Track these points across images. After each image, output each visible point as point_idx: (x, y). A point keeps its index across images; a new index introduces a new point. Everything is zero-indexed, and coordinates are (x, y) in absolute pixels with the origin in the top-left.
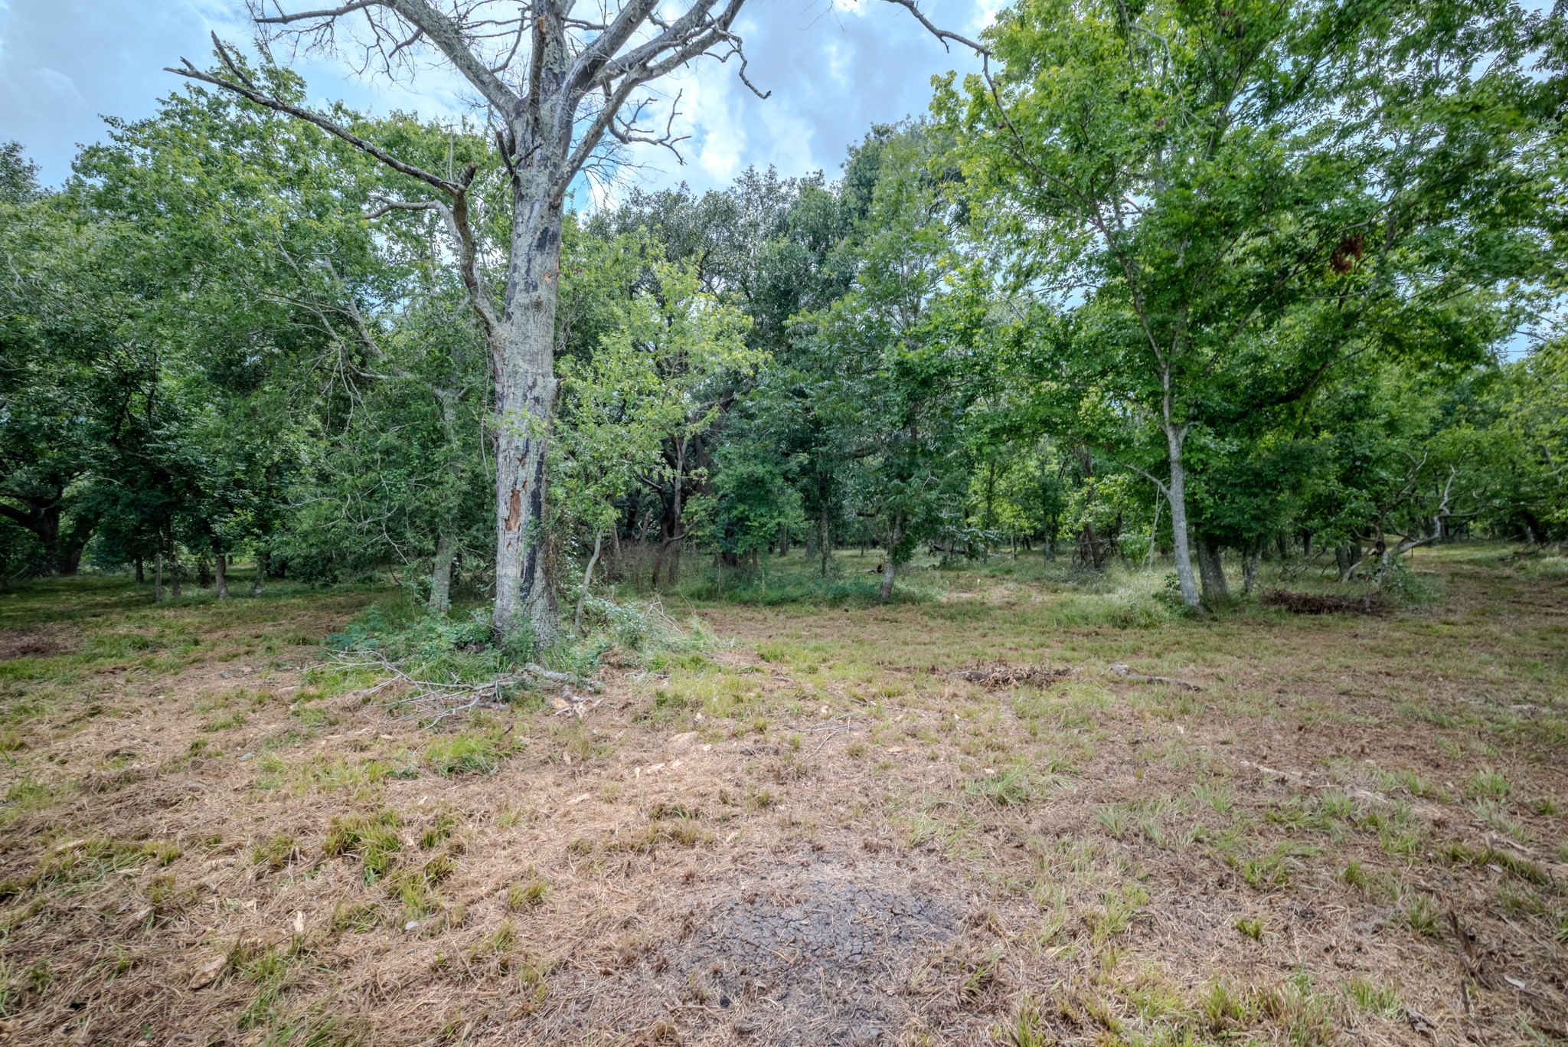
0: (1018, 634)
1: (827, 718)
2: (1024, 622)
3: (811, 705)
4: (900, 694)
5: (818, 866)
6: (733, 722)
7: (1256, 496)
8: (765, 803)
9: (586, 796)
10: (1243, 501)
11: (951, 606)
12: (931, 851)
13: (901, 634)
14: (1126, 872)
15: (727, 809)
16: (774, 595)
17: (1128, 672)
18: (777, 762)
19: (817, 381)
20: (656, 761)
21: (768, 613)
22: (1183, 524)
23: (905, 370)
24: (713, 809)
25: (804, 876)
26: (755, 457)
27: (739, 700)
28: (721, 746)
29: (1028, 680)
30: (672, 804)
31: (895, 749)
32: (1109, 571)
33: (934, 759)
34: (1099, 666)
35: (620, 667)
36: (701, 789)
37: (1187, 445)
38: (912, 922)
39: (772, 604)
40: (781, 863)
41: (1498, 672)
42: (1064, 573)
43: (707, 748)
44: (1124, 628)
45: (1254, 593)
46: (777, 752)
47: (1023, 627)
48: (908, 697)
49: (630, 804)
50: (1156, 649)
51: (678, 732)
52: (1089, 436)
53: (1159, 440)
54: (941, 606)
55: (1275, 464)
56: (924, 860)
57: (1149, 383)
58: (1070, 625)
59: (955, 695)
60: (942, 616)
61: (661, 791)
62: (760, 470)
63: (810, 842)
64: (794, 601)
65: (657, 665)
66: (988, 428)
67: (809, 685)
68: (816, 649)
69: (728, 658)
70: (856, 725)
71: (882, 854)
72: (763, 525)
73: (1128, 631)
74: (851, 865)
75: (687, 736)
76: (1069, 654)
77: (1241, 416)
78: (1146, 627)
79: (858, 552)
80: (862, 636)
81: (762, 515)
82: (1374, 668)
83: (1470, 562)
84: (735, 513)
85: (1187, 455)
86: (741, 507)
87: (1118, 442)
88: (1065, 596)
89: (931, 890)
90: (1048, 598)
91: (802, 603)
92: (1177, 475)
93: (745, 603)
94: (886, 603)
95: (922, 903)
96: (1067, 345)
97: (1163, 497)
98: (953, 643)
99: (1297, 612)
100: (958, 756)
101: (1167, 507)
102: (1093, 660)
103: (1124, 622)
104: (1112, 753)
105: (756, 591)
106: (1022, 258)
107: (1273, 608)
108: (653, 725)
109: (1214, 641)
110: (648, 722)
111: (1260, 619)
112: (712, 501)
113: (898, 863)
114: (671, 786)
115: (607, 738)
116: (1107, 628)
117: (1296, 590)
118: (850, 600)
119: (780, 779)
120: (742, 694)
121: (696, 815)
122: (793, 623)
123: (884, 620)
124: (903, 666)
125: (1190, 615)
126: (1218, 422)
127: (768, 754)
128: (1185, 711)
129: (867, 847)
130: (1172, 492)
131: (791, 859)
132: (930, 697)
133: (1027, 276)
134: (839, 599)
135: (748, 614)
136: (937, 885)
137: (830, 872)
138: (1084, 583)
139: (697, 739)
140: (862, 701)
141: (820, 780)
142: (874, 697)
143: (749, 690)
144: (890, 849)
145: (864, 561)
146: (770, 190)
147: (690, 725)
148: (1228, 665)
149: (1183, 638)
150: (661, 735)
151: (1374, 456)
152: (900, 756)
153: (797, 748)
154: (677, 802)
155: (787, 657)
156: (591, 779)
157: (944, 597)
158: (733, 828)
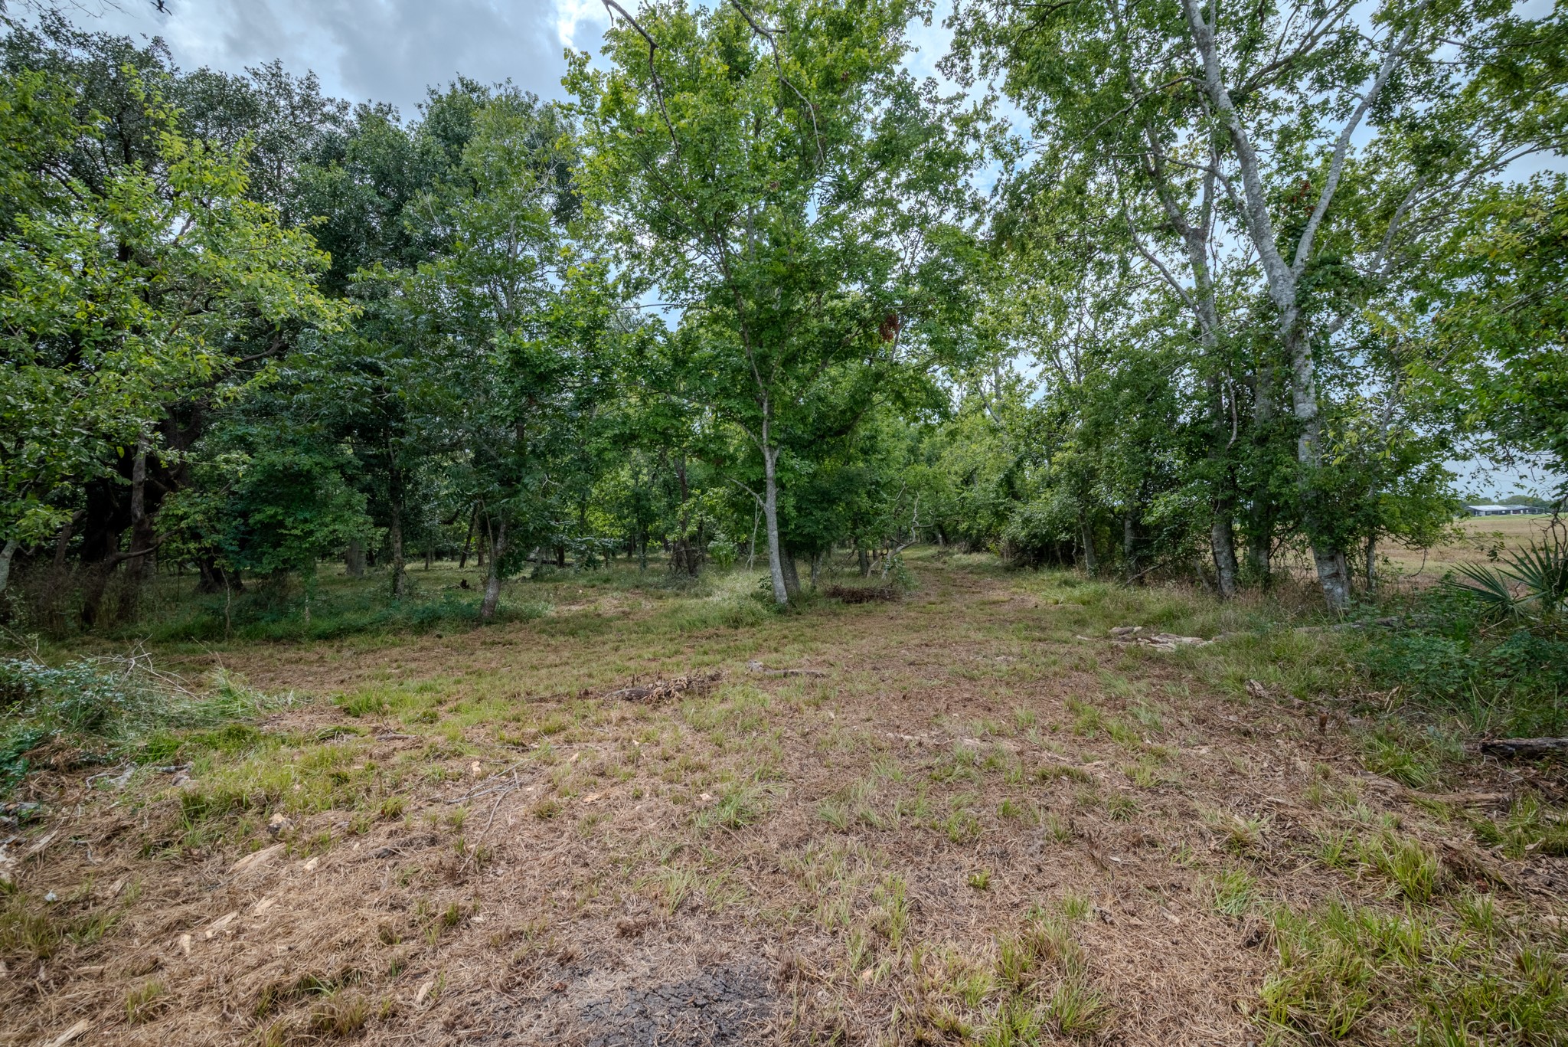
0: (649, 644)
1: (482, 777)
2: (648, 631)
3: (455, 766)
4: (564, 729)
5: (576, 984)
6: (341, 814)
7: (826, 510)
8: (453, 921)
9: (81, 1026)
10: (818, 514)
11: (567, 620)
12: (694, 910)
13: (524, 657)
14: (875, 862)
15: (399, 950)
16: (325, 625)
17: (765, 667)
18: (444, 856)
19: (395, 356)
20: (219, 912)
21: (322, 648)
22: (776, 533)
23: (519, 359)
24: (375, 960)
25: (564, 1006)
26: (294, 443)
27: (341, 780)
28: (336, 856)
29: (687, 690)
30: (295, 977)
31: (592, 797)
32: (702, 576)
33: (638, 798)
34: (740, 667)
35: (72, 768)
36: (344, 935)
37: (779, 465)
38: (723, 1008)
39: (326, 637)
40: (524, 1001)
41: (980, 636)
42: (661, 579)
43: (311, 864)
44: (737, 628)
45: (819, 589)
46: (433, 841)
47: (650, 637)
48: (572, 729)
49: (197, 1007)
50: (773, 644)
51: (244, 853)
52: (701, 450)
53: (756, 458)
54: (553, 621)
55: (838, 485)
56: (691, 923)
57: (750, 407)
58: (693, 631)
59: (623, 719)
60: (563, 633)
61: (262, 963)
62: (305, 461)
63: (549, 954)
64: (360, 630)
65: (155, 752)
66: (609, 433)
67: (434, 736)
68: (422, 690)
69: (290, 721)
70: (527, 777)
71: (647, 936)
72: (311, 533)
73: (741, 630)
74: (618, 965)
75: (264, 854)
76: (706, 658)
77: (812, 443)
78: (753, 625)
79: (421, 565)
80: (477, 666)
81: (306, 521)
82: (917, 641)
83: (919, 559)
84: (258, 517)
85: (779, 474)
86: (270, 511)
87: (725, 458)
88: (671, 603)
89: (722, 957)
90: (656, 604)
91: (377, 633)
92: (772, 490)
93: (277, 640)
94: (489, 624)
95: (721, 979)
96: (685, 362)
97: (761, 509)
98: (589, 661)
99: (849, 602)
100: (664, 787)
101: (764, 519)
102: (729, 661)
103: (735, 622)
104: (794, 749)
105: (294, 622)
106: (631, 269)
107: (833, 601)
108: (187, 856)
109: (809, 632)
110: (175, 851)
111: (827, 610)
112: (214, 500)
113: (670, 940)
114: (280, 947)
115: (88, 900)
116: (723, 630)
117: (846, 584)
118: (442, 624)
119: (455, 877)
120: (344, 770)
121: (347, 977)
122: (369, 659)
123: (494, 643)
124: (548, 694)
125: (781, 611)
126: (797, 445)
127: (419, 847)
128: (825, 698)
129: (625, 932)
130: (767, 505)
131: (536, 990)
132: (597, 725)
133: (636, 288)
134: (427, 623)
135: (291, 654)
136: (724, 948)
137: (598, 986)
138: (683, 588)
139: (285, 856)
140: (521, 746)
141: (512, 862)
142: (535, 738)
143: (351, 762)
144: (654, 925)
145: (430, 575)
146: (307, 102)
147: (264, 836)
148: (832, 651)
149: (786, 632)
150: (207, 866)
151: (882, 482)
152: (602, 804)
153: (460, 828)
154: (300, 970)
155: (387, 707)
156: (84, 991)
157: (552, 611)
158: (416, 976)
